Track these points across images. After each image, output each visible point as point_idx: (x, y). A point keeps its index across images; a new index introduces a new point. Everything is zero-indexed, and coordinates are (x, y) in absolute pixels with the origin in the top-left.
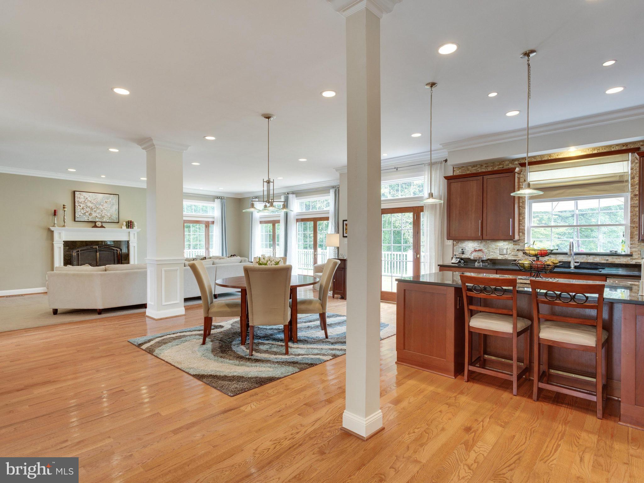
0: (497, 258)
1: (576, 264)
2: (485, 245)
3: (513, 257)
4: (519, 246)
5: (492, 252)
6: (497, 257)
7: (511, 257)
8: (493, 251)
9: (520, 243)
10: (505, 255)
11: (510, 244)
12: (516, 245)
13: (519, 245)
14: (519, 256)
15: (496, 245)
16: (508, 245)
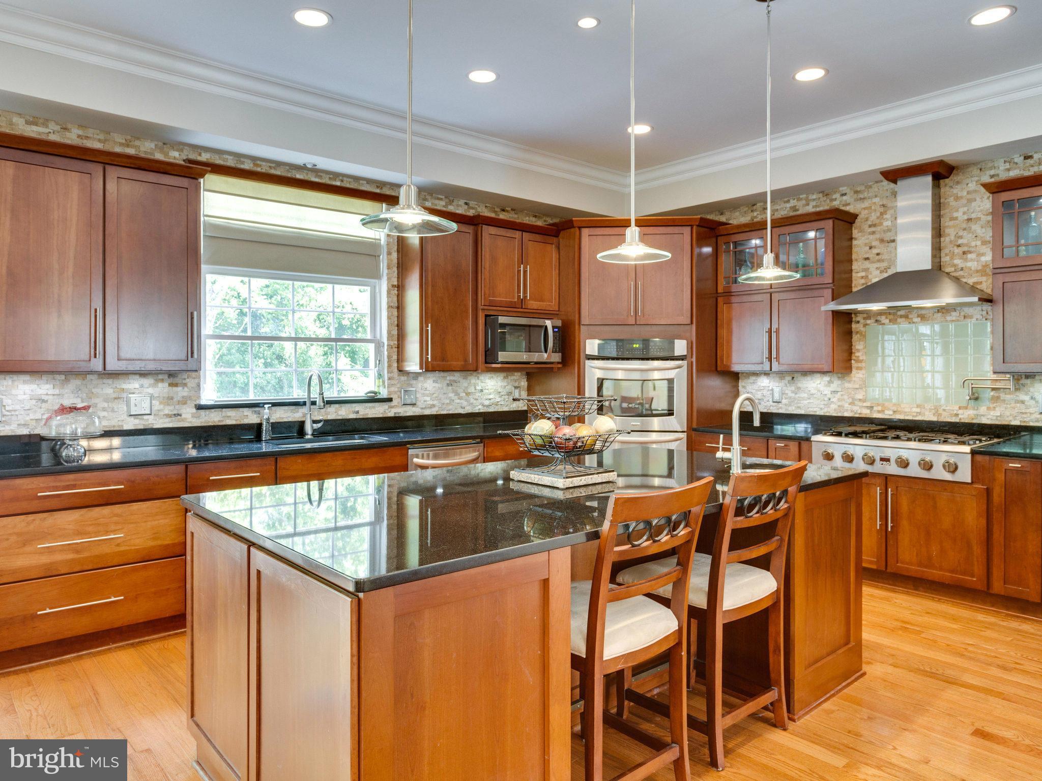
0: (122, 426)
1: (316, 426)
2: (79, 389)
3: (168, 420)
4: (186, 389)
5: (104, 409)
6: (120, 423)
7: (161, 421)
8: (106, 405)
9: (188, 380)
10: (145, 417)
11: (160, 385)
12: (176, 385)
13: (185, 385)
14: (183, 416)
15: (118, 386)
16: (154, 386)
